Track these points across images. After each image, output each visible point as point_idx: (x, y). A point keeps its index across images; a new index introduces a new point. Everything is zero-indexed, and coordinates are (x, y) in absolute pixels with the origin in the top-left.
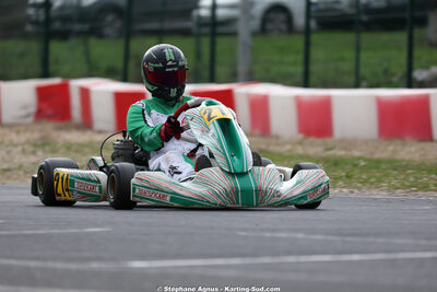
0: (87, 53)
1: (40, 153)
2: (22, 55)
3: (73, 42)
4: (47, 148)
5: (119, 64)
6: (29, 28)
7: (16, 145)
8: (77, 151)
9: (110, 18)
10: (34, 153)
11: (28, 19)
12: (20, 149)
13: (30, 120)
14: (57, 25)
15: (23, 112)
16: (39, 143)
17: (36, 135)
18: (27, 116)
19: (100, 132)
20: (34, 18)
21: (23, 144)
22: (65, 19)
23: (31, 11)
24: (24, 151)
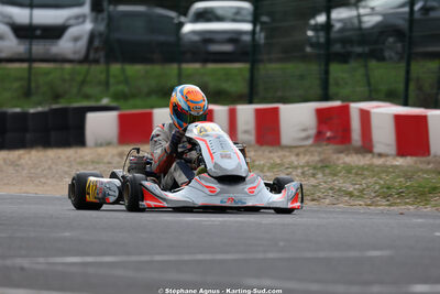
0: (367, 76)
1: (320, 175)
2: (302, 77)
3: (353, 64)
4: (327, 171)
5: (401, 87)
6: (308, 49)
7: (296, 168)
8: (357, 174)
9: (391, 40)
10: (314, 175)
11: (309, 41)
12: (300, 171)
13: (310, 142)
14: (337, 48)
15: (303, 135)
16: (319, 165)
17: (317, 158)
18: (307, 138)
19: (380, 155)
20: (314, 40)
21: (303, 167)
22: (345, 41)
23: (310, 33)
24: (303, 173)
